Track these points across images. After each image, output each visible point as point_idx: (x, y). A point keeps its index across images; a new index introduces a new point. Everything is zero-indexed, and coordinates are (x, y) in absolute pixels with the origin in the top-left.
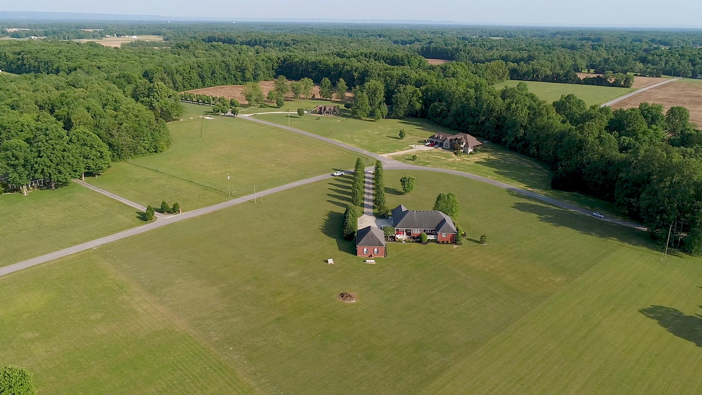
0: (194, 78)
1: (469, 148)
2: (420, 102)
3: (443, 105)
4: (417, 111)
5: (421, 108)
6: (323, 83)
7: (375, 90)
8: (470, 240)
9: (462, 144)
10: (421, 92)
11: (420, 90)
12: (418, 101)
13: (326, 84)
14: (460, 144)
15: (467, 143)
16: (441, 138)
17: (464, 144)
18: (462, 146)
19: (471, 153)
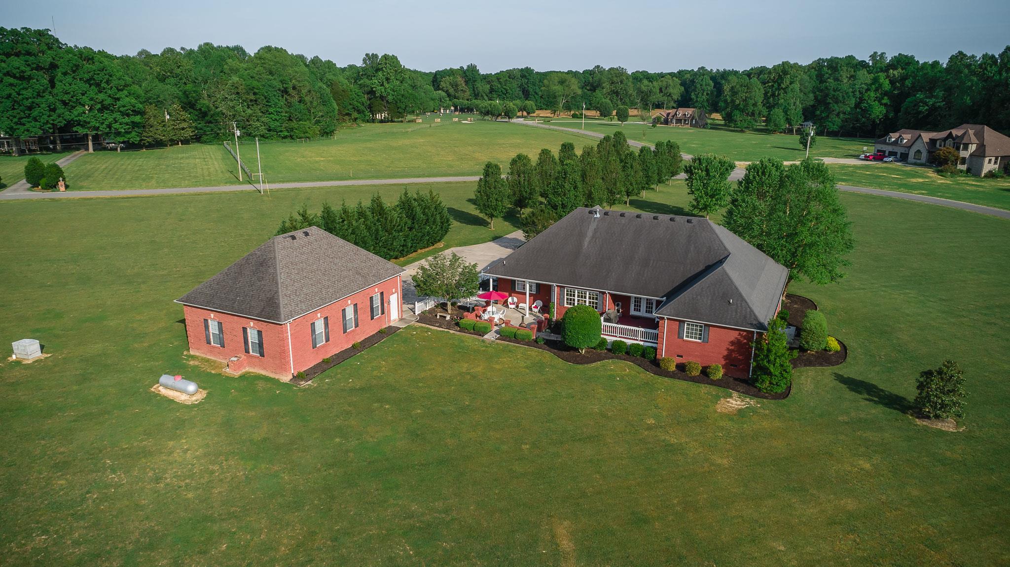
0: (511, 92)
1: (987, 159)
2: (884, 101)
3: (936, 97)
4: (874, 121)
5: (886, 116)
6: (698, 86)
7: (780, 76)
8: (855, 385)
9: (966, 148)
10: (890, 80)
11: (888, 77)
12: (879, 100)
13: (704, 87)
14: (958, 149)
15: (981, 147)
16: (905, 141)
17: (973, 148)
18: (964, 154)
19: (991, 175)
